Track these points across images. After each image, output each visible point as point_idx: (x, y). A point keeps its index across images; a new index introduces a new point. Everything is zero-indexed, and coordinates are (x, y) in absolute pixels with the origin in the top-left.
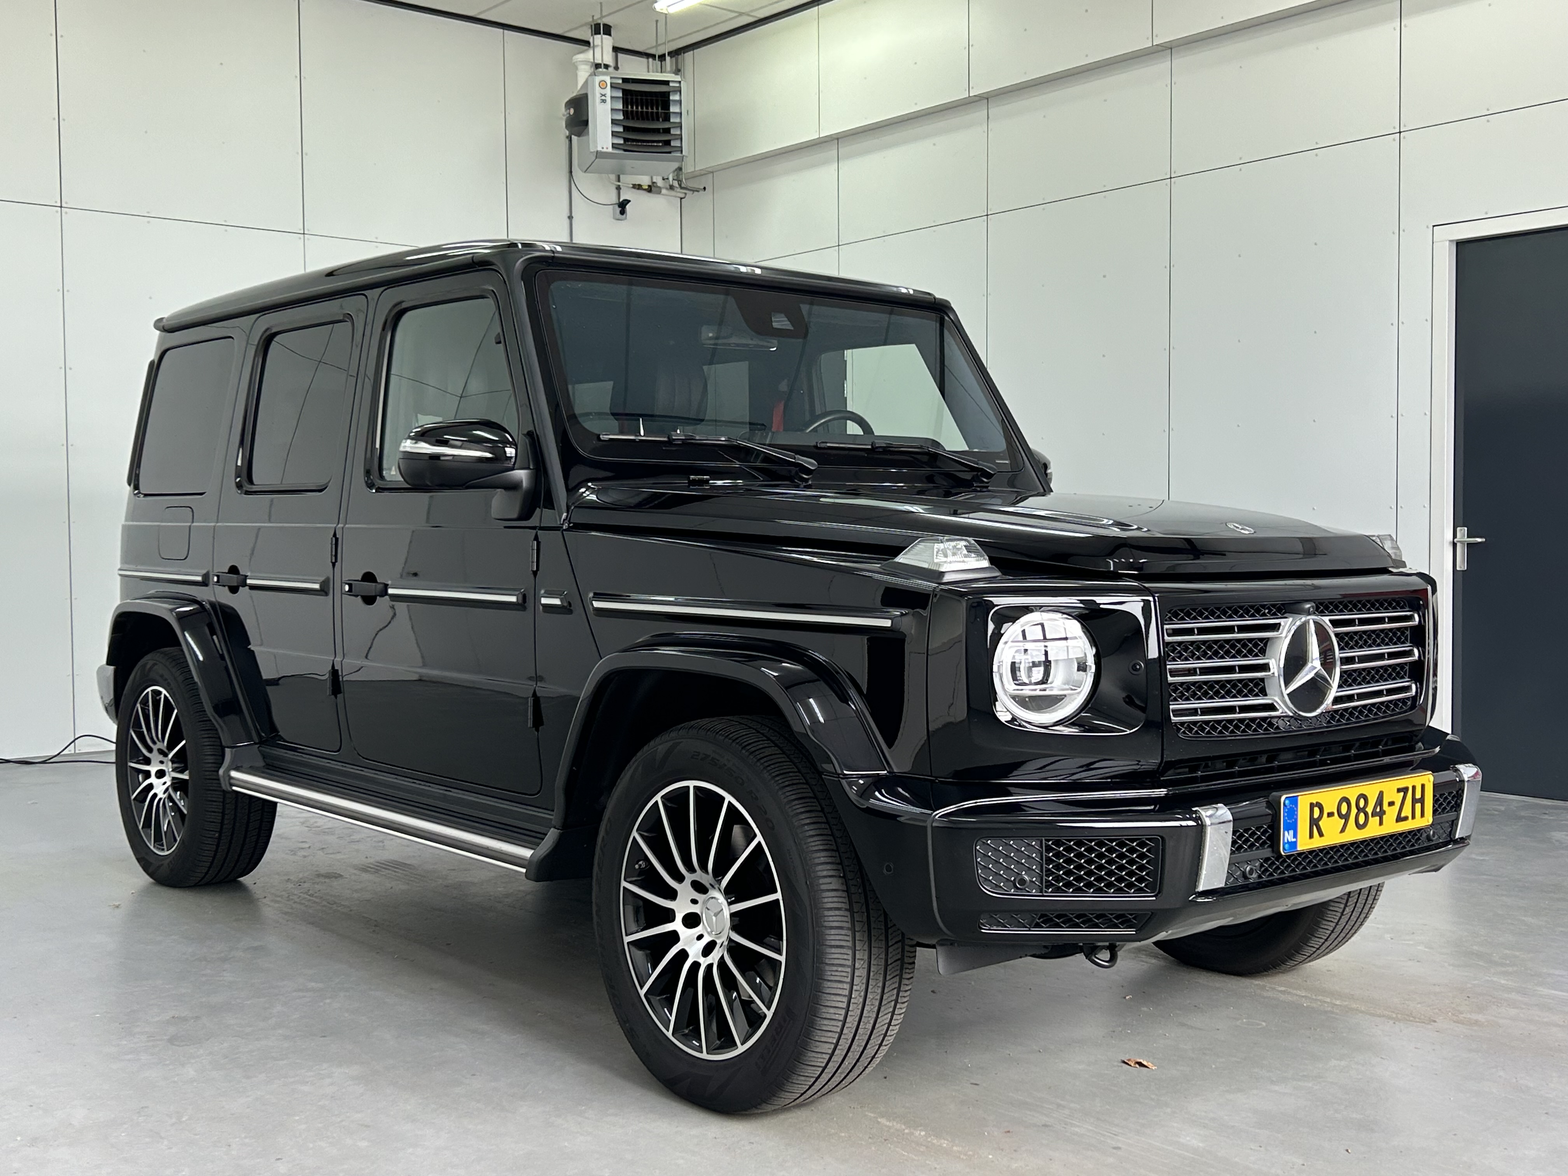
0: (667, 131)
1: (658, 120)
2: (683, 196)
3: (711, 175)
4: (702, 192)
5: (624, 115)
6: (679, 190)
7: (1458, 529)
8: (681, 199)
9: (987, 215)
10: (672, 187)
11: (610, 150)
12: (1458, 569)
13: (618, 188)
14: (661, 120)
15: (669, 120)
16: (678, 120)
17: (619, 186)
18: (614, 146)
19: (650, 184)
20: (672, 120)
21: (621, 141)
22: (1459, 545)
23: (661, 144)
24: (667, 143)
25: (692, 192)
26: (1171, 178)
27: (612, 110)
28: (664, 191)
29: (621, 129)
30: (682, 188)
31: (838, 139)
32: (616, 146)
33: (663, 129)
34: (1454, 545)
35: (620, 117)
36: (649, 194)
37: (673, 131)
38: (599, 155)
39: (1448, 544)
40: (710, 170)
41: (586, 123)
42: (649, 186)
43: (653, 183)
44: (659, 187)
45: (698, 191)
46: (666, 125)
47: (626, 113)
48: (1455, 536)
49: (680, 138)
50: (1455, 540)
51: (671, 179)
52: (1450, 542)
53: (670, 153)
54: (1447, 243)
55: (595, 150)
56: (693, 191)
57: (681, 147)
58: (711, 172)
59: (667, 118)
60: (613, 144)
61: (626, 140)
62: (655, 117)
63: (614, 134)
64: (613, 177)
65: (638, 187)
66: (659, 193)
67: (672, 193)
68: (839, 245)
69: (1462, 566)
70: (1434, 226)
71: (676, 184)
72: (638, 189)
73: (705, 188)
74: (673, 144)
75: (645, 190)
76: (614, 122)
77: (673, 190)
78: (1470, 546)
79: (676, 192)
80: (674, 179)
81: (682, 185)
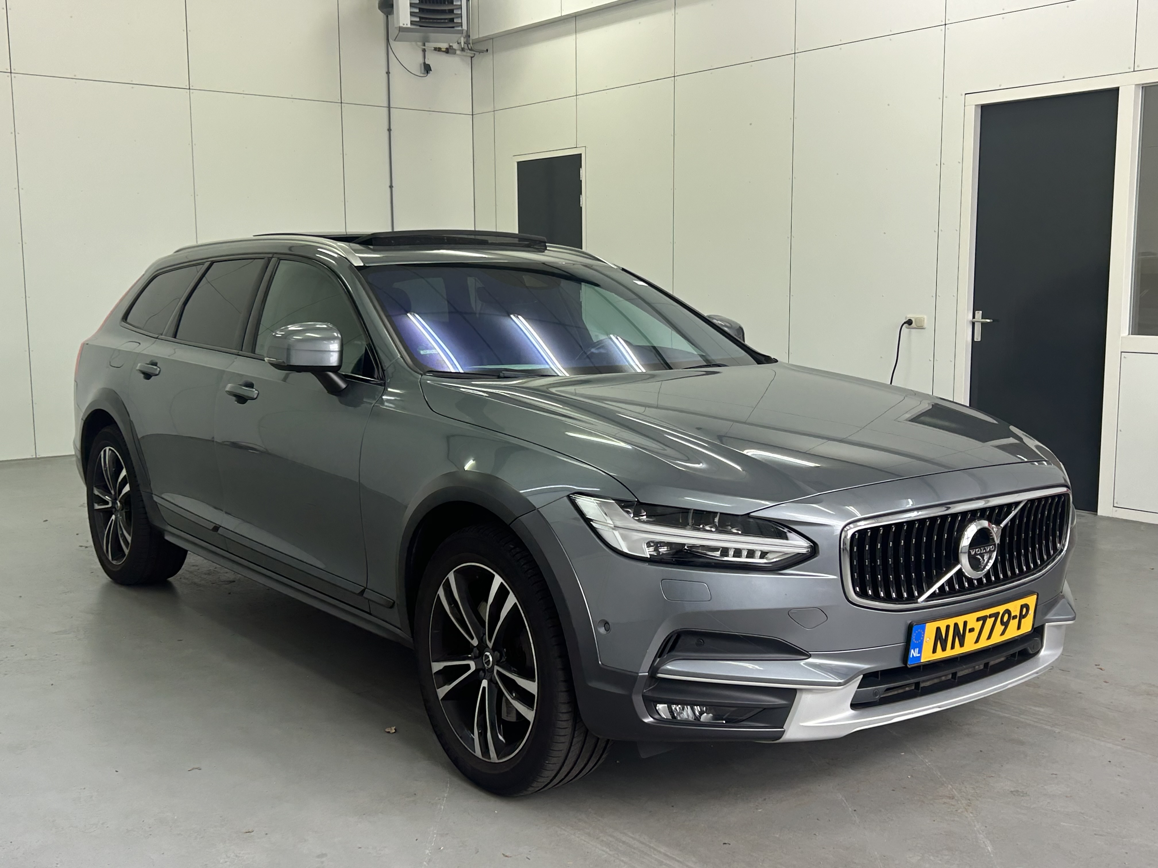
0: (451, 11)
2: (472, 55)
3: (492, 40)
4: (485, 53)
5: (419, 0)
6: (469, 51)
7: (976, 312)
8: (472, 57)
9: (674, 77)
11: (409, 26)
12: (975, 340)
14: (446, 3)
15: (453, 3)
16: (459, 3)
17: (425, 49)
18: (412, 23)
19: (448, 47)
20: (455, 3)
21: (418, 19)
22: (976, 324)
23: (447, 21)
24: (452, 20)
25: (478, 53)
26: (795, 53)
28: (458, 52)
29: (417, 11)
30: (471, 50)
31: (576, 17)
33: (448, 10)
34: (973, 324)
35: (417, 1)
36: (446, 54)
37: (455, 12)
38: (401, 29)
39: (969, 322)
41: (392, 6)
42: (447, 49)
44: (455, 50)
45: (483, 52)
46: (450, 7)
48: (974, 317)
49: (460, 16)
50: (974, 320)
51: (462, 44)
53: (453, 27)
54: (974, 106)
55: (399, 26)
56: (480, 52)
57: (462, 23)
58: (490, 38)
60: (411, 21)
62: (442, 1)
63: (412, 14)
64: (419, 43)
66: (455, 53)
67: (464, 53)
68: (576, 95)
69: (978, 338)
70: (966, 94)
71: (466, 47)
72: (439, 51)
73: (487, 50)
74: (455, 21)
75: (443, 51)
76: (412, 5)
77: (464, 51)
78: (983, 324)
79: (467, 53)
80: (465, 43)
81: (470, 48)
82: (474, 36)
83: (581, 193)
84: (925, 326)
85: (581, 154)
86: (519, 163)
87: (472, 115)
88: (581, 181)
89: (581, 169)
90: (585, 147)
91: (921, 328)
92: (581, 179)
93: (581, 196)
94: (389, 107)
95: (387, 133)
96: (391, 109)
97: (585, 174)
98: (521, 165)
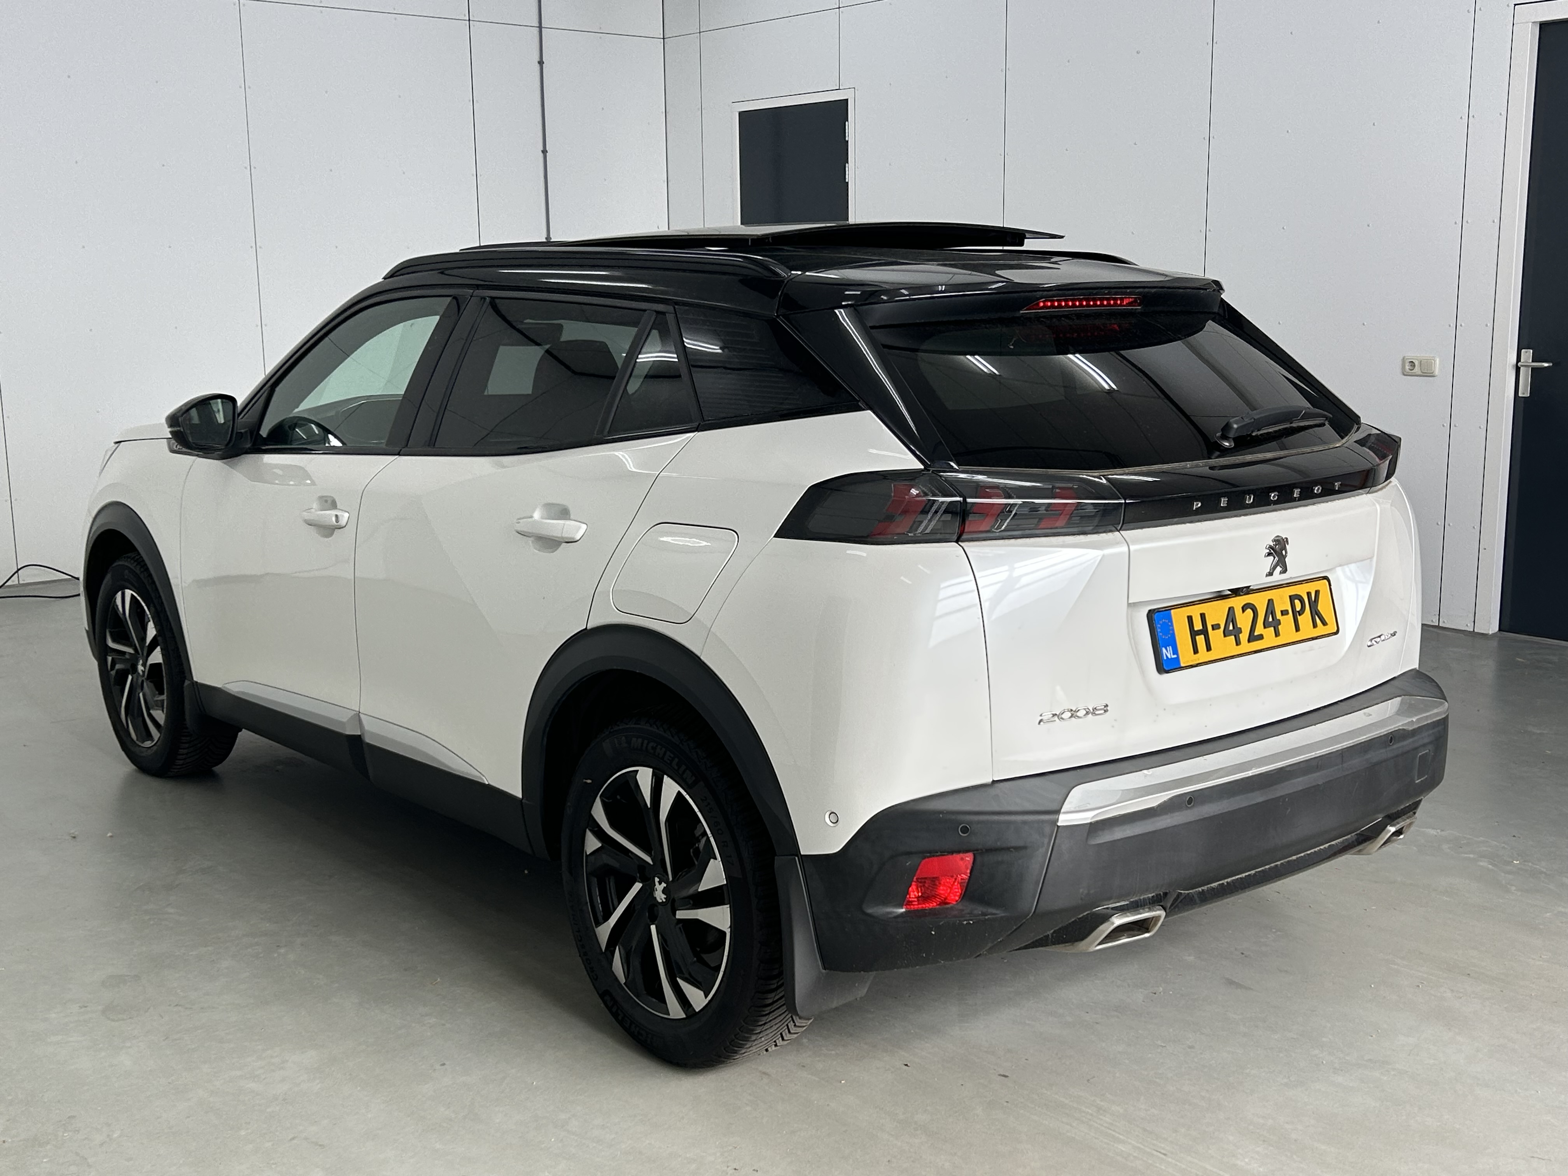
7: (1523, 351)
12: (1520, 395)
22: (1522, 368)
34: (1518, 369)
39: (1510, 366)
48: (1519, 359)
50: (1519, 364)
52: (1514, 366)
54: (1530, 25)
68: (838, 7)
69: (1525, 391)
70: (1515, 5)
78: (1534, 370)
83: (848, 163)
84: (1437, 372)
85: (847, 100)
86: (741, 114)
87: (664, 39)
88: (848, 141)
89: (847, 123)
90: (854, 88)
91: (1432, 376)
92: (847, 139)
93: (847, 165)
94: (540, 27)
95: (537, 67)
96: (543, 29)
97: (854, 131)
98: (744, 116)
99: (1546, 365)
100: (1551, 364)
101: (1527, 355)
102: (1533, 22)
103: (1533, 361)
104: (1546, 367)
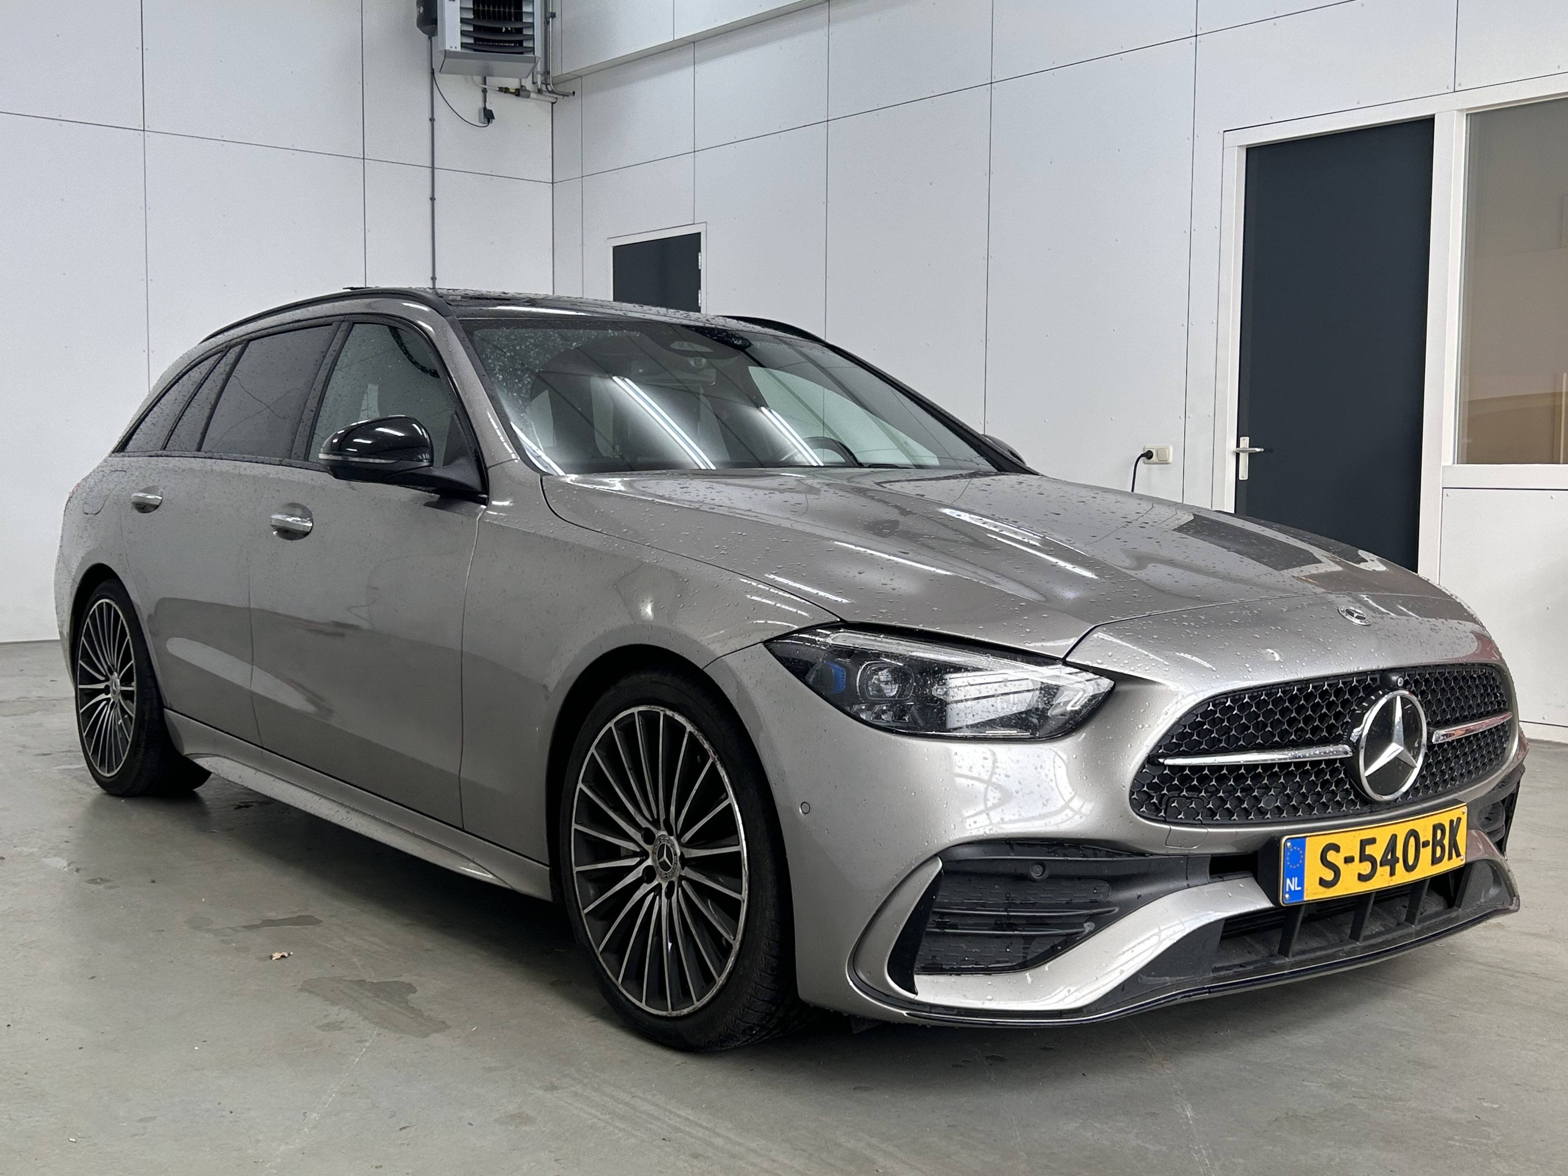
0: (519, 31)
1: (510, 20)
2: (554, 101)
3: (580, 79)
4: (571, 97)
5: (474, 14)
6: (548, 94)
7: (1241, 438)
8: (553, 103)
9: (828, 121)
10: (540, 91)
11: (459, 49)
12: (1240, 478)
13: (484, 91)
14: (513, 19)
15: (522, 20)
16: (530, 20)
17: (485, 89)
18: (463, 45)
19: (517, 86)
20: (524, 20)
21: (471, 41)
22: (1241, 455)
23: (513, 45)
24: (520, 43)
25: (562, 97)
26: (991, 83)
27: (461, 8)
28: (533, 95)
29: (471, 29)
30: (552, 92)
31: (694, 43)
32: (468, 46)
33: (516, 29)
34: (1238, 455)
35: (470, 16)
36: (517, 98)
37: (525, 32)
38: (447, 54)
39: (1231, 452)
40: (578, 73)
41: (435, 22)
42: (517, 90)
43: (522, 86)
44: (528, 91)
45: (568, 96)
46: (518, 26)
47: (476, 12)
48: (1238, 445)
49: (532, 38)
50: (1239, 449)
51: (539, 83)
52: (1234, 452)
53: (522, 53)
54: (1236, 148)
55: (442, 49)
56: (564, 95)
57: (534, 48)
58: (578, 76)
59: (519, 16)
60: (462, 44)
61: (476, 39)
62: (507, 18)
63: (463, 33)
64: (478, 79)
65: (505, 90)
66: (529, 97)
67: (542, 97)
68: (694, 152)
69: (1244, 475)
70: (1225, 131)
71: (544, 88)
72: (505, 92)
73: (574, 93)
74: (525, 44)
75: (512, 93)
76: (463, 21)
77: (542, 94)
78: (1251, 455)
79: (546, 96)
80: (542, 83)
81: (550, 89)
82: (555, 72)
83: (699, 288)
84: (1171, 460)
85: (699, 234)
86: (616, 249)
87: (553, 183)
88: (700, 270)
89: (700, 254)
90: (706, 223)
91: (1165, 462)
92: (699, 267)
93: (699, 291)
94: (433, 168)
95: (428, 203)
96: (436, 170)
97: (704, 260)
98: (618, 251)
99: (1258, 450)
100: (1263, 450)
101: (1245, 442)
102: (1239, 146)
103: (1250, 447)
104: (1260, 452)
